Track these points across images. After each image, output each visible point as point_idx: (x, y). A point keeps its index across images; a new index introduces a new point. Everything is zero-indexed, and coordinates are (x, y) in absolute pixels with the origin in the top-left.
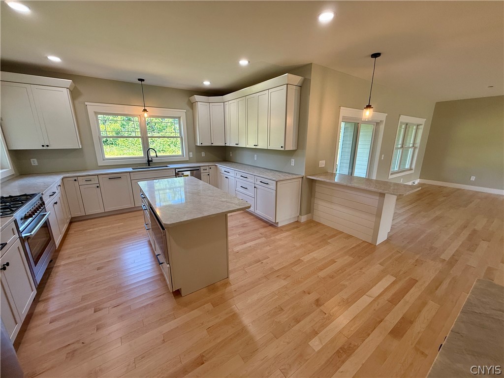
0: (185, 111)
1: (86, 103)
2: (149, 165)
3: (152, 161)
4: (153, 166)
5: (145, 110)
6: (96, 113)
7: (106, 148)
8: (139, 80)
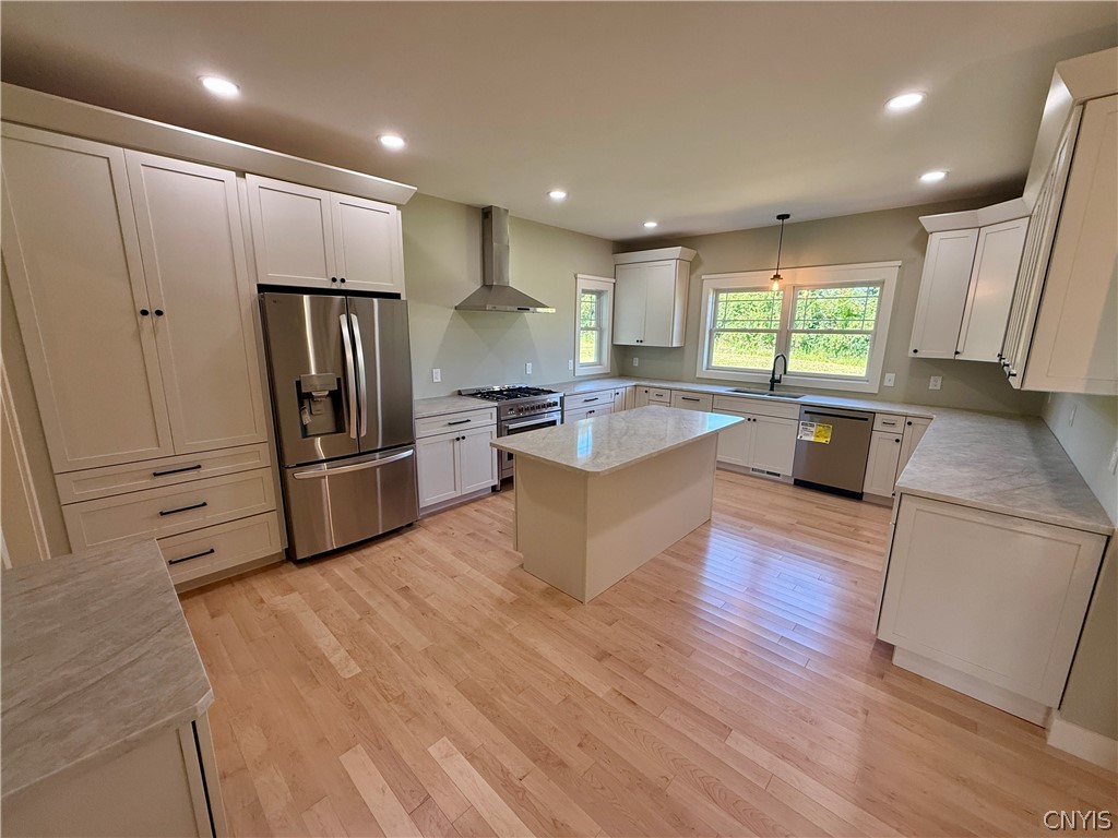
0: (900, 263)
1: (703, 277)
2: (772, 389)
3: (779, 381)
4: (778, 393)
5: (777, 277)
6: (717, 291)
7: (719, 344)
8: (779, 217)
